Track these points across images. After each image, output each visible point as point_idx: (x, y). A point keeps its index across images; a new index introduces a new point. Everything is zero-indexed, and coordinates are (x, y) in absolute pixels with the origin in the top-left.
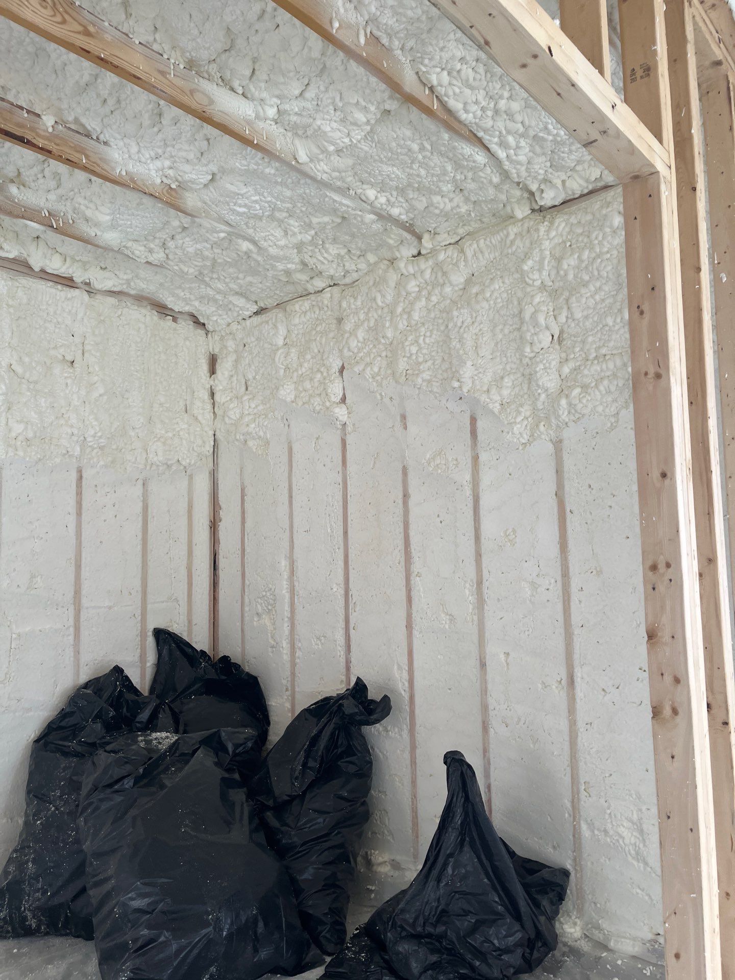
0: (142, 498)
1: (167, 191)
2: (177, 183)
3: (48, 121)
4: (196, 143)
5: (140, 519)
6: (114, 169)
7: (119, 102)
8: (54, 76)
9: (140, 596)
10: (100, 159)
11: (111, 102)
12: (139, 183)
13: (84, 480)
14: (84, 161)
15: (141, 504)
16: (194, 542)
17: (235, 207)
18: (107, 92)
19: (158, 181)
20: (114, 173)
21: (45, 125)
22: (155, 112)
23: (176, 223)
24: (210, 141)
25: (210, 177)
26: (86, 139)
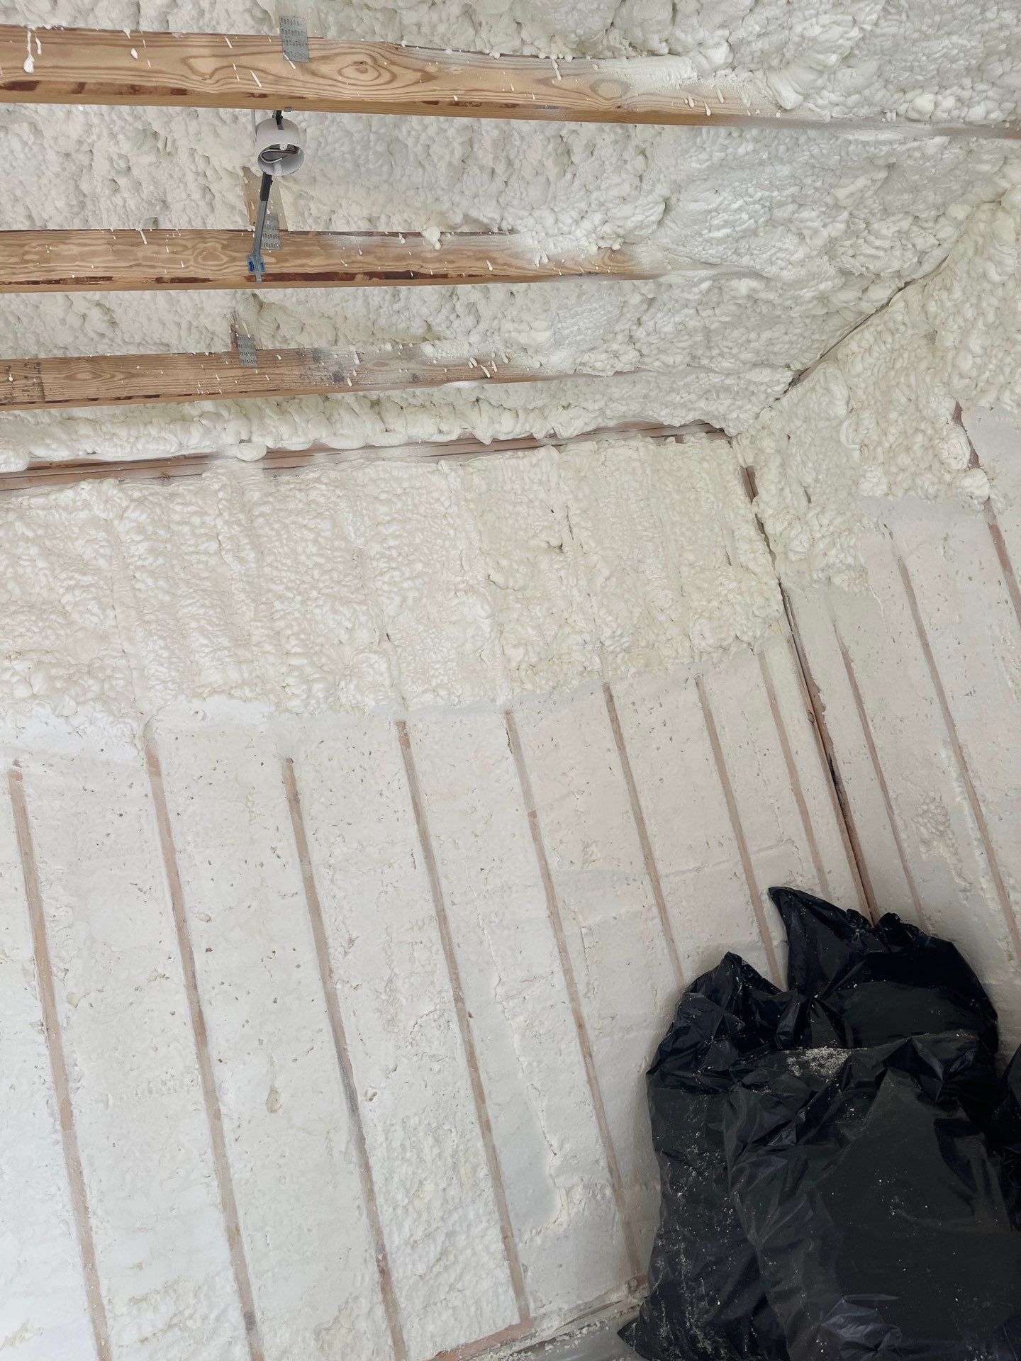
0: (700, 705)
1: (610, 256)
2: (620, 240)
3: (432, 235)
4: (628, 166)
5: (706, 733)
6: (531, 261)
7: (510, 163)
8: (420, 170)
9: (735, 843)
10: (511, 256)
11: (501, 168)
12: (570, 264)
13: (615, 699)
14: (491, 269)
15: (701, 714)
16: (793, 749)
17: (711, 235)
18: (491, 156)
19: (594, 249)
20: (533, 267)
21: (429, 243)
22: (560, 151)
23: (636, 299)
24: (647, 153)
25: (662, 207)
26: (486, 236)
